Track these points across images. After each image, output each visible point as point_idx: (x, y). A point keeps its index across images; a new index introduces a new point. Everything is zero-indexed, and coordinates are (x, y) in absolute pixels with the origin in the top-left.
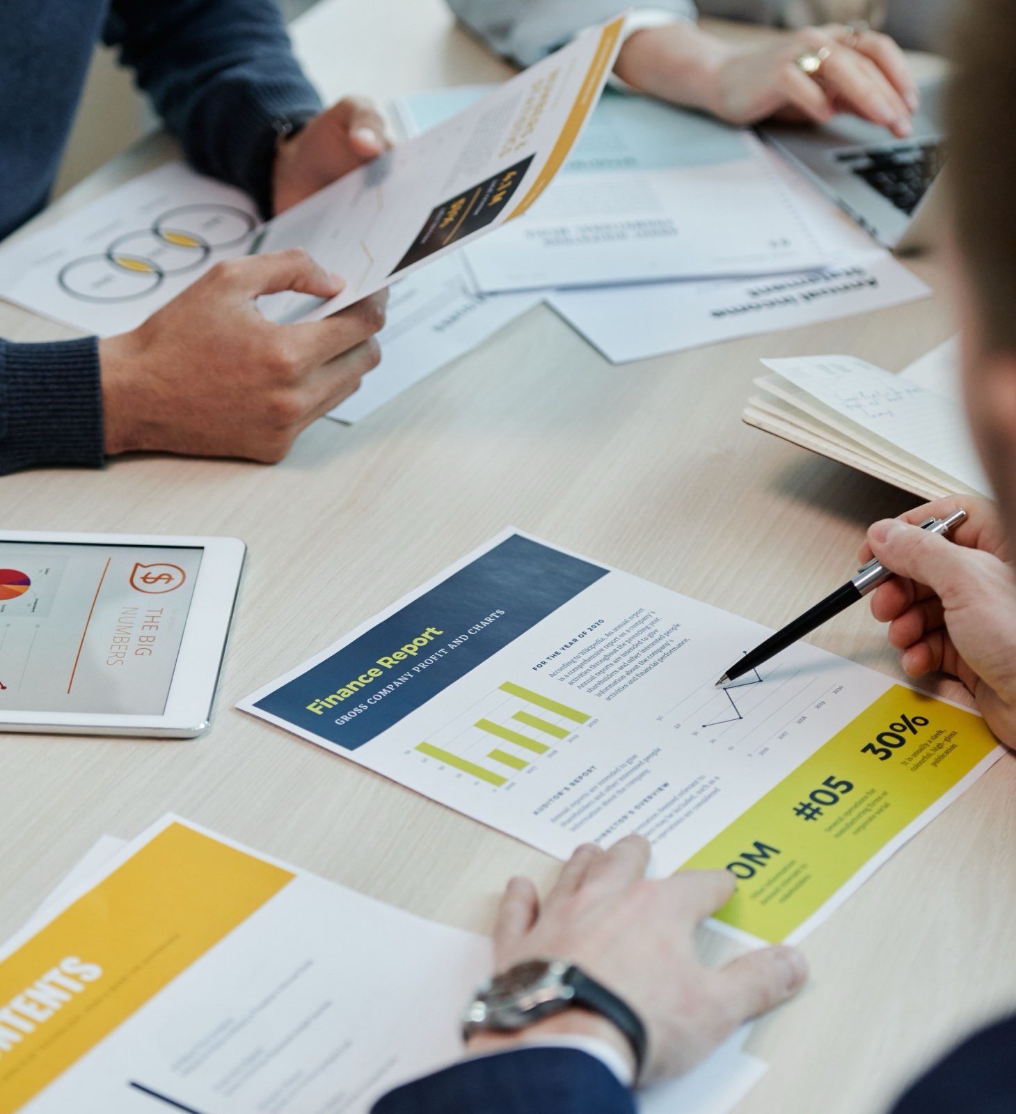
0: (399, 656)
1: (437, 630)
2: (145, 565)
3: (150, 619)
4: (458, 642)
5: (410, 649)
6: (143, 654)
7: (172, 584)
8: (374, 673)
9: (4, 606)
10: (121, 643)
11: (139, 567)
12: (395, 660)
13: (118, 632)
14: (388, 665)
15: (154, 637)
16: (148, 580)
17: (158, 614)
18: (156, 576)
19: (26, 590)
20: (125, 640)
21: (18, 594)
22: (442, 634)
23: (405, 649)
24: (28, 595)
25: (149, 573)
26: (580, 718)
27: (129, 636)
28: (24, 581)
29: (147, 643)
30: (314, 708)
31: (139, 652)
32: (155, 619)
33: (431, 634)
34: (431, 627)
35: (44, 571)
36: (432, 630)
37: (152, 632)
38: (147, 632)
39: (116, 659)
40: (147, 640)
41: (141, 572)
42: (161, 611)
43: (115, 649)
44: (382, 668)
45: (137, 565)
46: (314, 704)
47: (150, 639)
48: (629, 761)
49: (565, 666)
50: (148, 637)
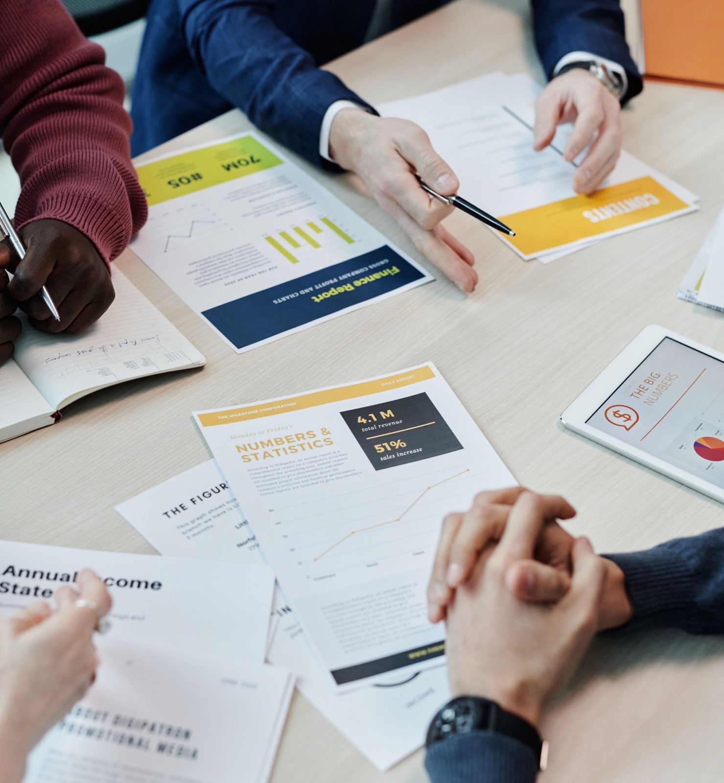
0: (341, 290)
1: (314, 300)
2: (623, 427)
3: (641, 393)
4: (307, 291)
5: (333, 292)
6: (656, 374)
7: (615, 409)
8: (358, 283)
9: (716, 434)
10: (664, 385)
11: (628, 428)
12: (344, 288)
13: (662, 392)
14: (349, 285)
15: (645, 381)
16: (628, 417)
17: (635, 394)
18: (622, 418)
19: (699, 439)
20: (661, 386)
21: (705, 439)
22: (312, 296)
23: (336, 293)
24: (698, 436)
25: (624, 421)
26: (270, 240)
27: (658, 388)
28: (698, 447)
29: (650, 380)
30: (396, 270)
31: (657, 376)
32: (638, 391)
33: (318, 298)
34: (317, 302)
35: (683, 448)
36: (317, 300)
37: (644, 384)
38: (647, 386)
39: (671, 377)
40: (649, 381)
41: (628, 424)
42: (632, 395)
43: (669, 383)
44: (353, 285)
45: (628, 430)
46: (395, 272)
47: (647, 381)
48: (259, 215)
49: (260, 266)
50: (648, 383)
